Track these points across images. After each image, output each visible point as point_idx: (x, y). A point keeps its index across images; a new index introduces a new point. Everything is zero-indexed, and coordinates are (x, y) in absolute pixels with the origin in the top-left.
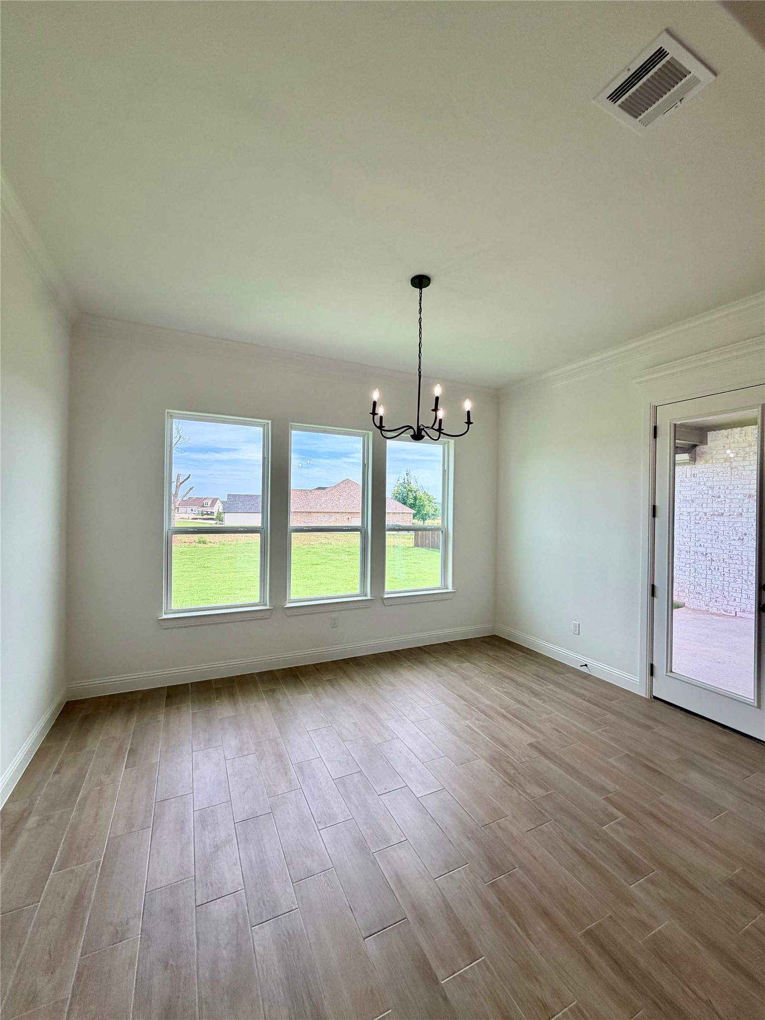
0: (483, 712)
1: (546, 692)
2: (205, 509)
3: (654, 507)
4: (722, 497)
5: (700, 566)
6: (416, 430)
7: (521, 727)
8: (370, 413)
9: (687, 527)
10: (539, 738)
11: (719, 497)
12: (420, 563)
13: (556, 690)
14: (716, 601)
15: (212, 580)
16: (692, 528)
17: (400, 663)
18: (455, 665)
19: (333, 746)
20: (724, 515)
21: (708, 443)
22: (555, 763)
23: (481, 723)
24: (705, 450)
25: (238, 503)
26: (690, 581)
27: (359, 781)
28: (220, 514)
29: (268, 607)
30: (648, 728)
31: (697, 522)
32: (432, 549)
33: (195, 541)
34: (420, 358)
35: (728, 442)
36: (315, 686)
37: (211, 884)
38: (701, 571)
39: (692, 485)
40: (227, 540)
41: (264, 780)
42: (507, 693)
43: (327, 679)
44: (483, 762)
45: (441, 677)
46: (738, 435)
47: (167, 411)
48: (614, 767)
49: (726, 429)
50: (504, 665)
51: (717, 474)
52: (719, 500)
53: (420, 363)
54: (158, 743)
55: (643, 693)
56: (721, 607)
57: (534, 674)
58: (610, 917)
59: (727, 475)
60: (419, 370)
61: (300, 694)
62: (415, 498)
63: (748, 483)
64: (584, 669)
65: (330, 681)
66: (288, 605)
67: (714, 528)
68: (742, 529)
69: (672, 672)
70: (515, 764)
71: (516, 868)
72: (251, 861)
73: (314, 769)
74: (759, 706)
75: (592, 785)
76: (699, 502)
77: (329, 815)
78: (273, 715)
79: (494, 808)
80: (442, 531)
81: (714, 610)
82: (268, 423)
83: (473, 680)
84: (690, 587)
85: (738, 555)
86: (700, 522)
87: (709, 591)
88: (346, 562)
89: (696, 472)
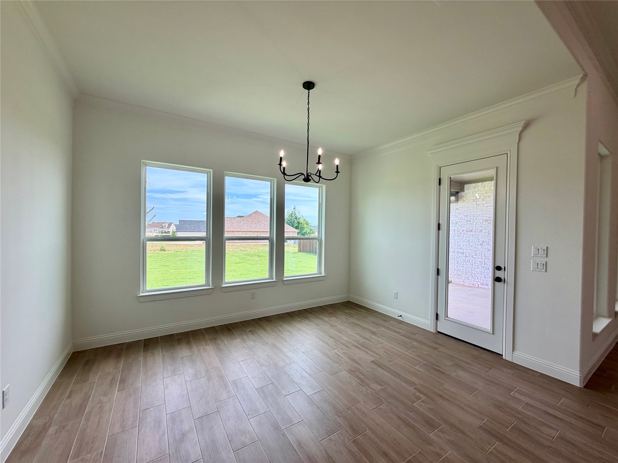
0: (344, 344)
1: (380, 332)
2: (164, 230)
3: (439, 224)
4: (472, 221)
5: (460, 260)
6: (306, 176)
7: (366, 352)
8: (278, 164)
9: (453, 238)
10: (377, 357)
11: (470, 221)
12: (302, 261)
13: (385, 330)
14: (468, 279)
15: (170, 273)
16: (456, 239)
17: (294, 319)
18: (327, 319)
19: (254, 369)
20: (473, 231)
21: (465, 191)
22: (386, 370)
23: (343, 351)
24: (463, 195)
25: (186, 226)
26: (455, 268)
27: (272, 389)
28: (174, 232)
29: (211, 287)
30: (436, 348)
31: (458, 235)
32: (309, 253)
33: (157, 249)
34: (308, 132)
35: (475, 190)
36: (242, 334)
37: (181, 458)
38: (460, 263)
39: (456, 214)
40: (179, 249)
41: (211, 392)
42: (357, 334)
43: (250, 330)
44: (345, 372)
45: (319, 326)
46: (480, 187)
47: (142, 161)
48: (419, 371)
49: (474, 183)
50: (354, 318)
51: (469, 208)
52: (470, 223)
53: (308, 135)
54: (140, 374)
55: (432, 330)
56: (470, 282)
57: (372, 322)
58: (420, 452)
59: (475, 209)
60: (308, 139)
61: (232, 340)
62: (299, 223)
63: (485, 213)
64: (400, 318)
65: (251, 331)
66: (224, 286)
67: (468, 239)
68: (482, 239)
69: (447, 317)
70: (363, 373)
71: (366, 431)
72: (206, 442)
73: (243, 383)
74: (493, 333)
75: (407, 381)
76: (459, 224)
77: (254, 410)
78: (215, 353)
79: (353, 398)
80: (318, 240)
81: (467, 284)
82: (210, 171)
83: (337, 327)
84: (454, 272)
85: (480, 253)
86: (460, 235)
87: (464, 273)
88: (257, 261)
89: (458, 207)
